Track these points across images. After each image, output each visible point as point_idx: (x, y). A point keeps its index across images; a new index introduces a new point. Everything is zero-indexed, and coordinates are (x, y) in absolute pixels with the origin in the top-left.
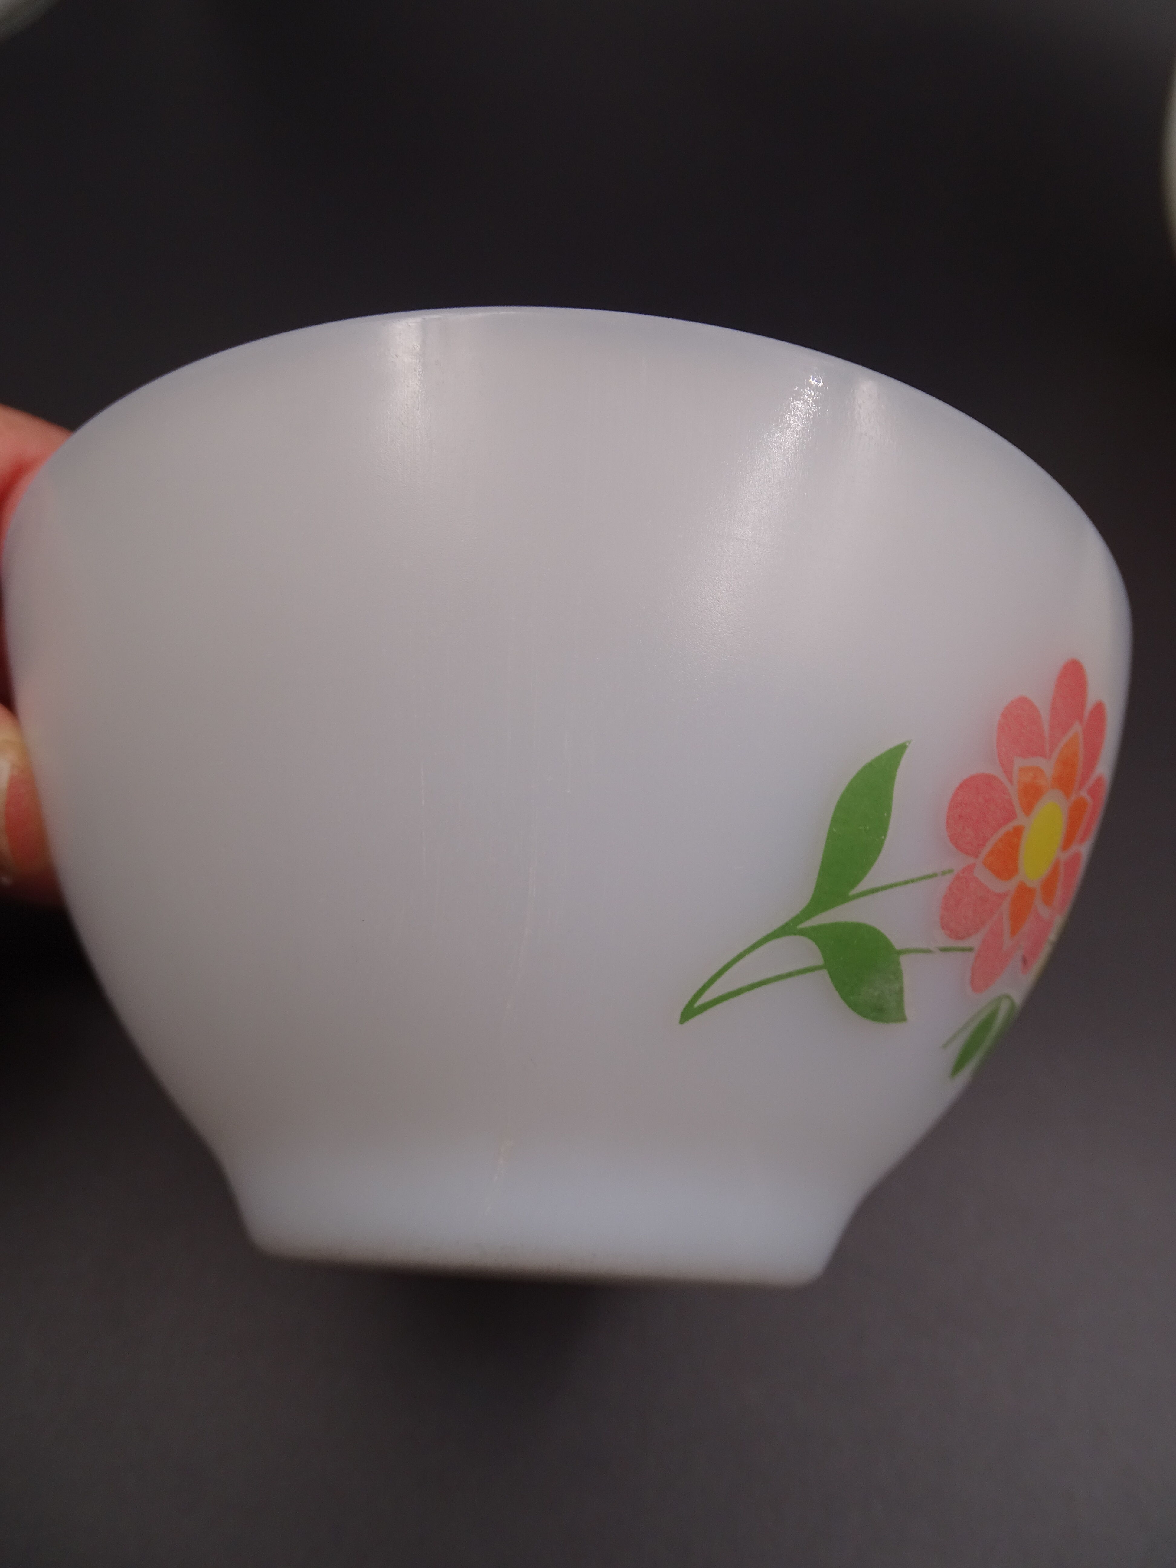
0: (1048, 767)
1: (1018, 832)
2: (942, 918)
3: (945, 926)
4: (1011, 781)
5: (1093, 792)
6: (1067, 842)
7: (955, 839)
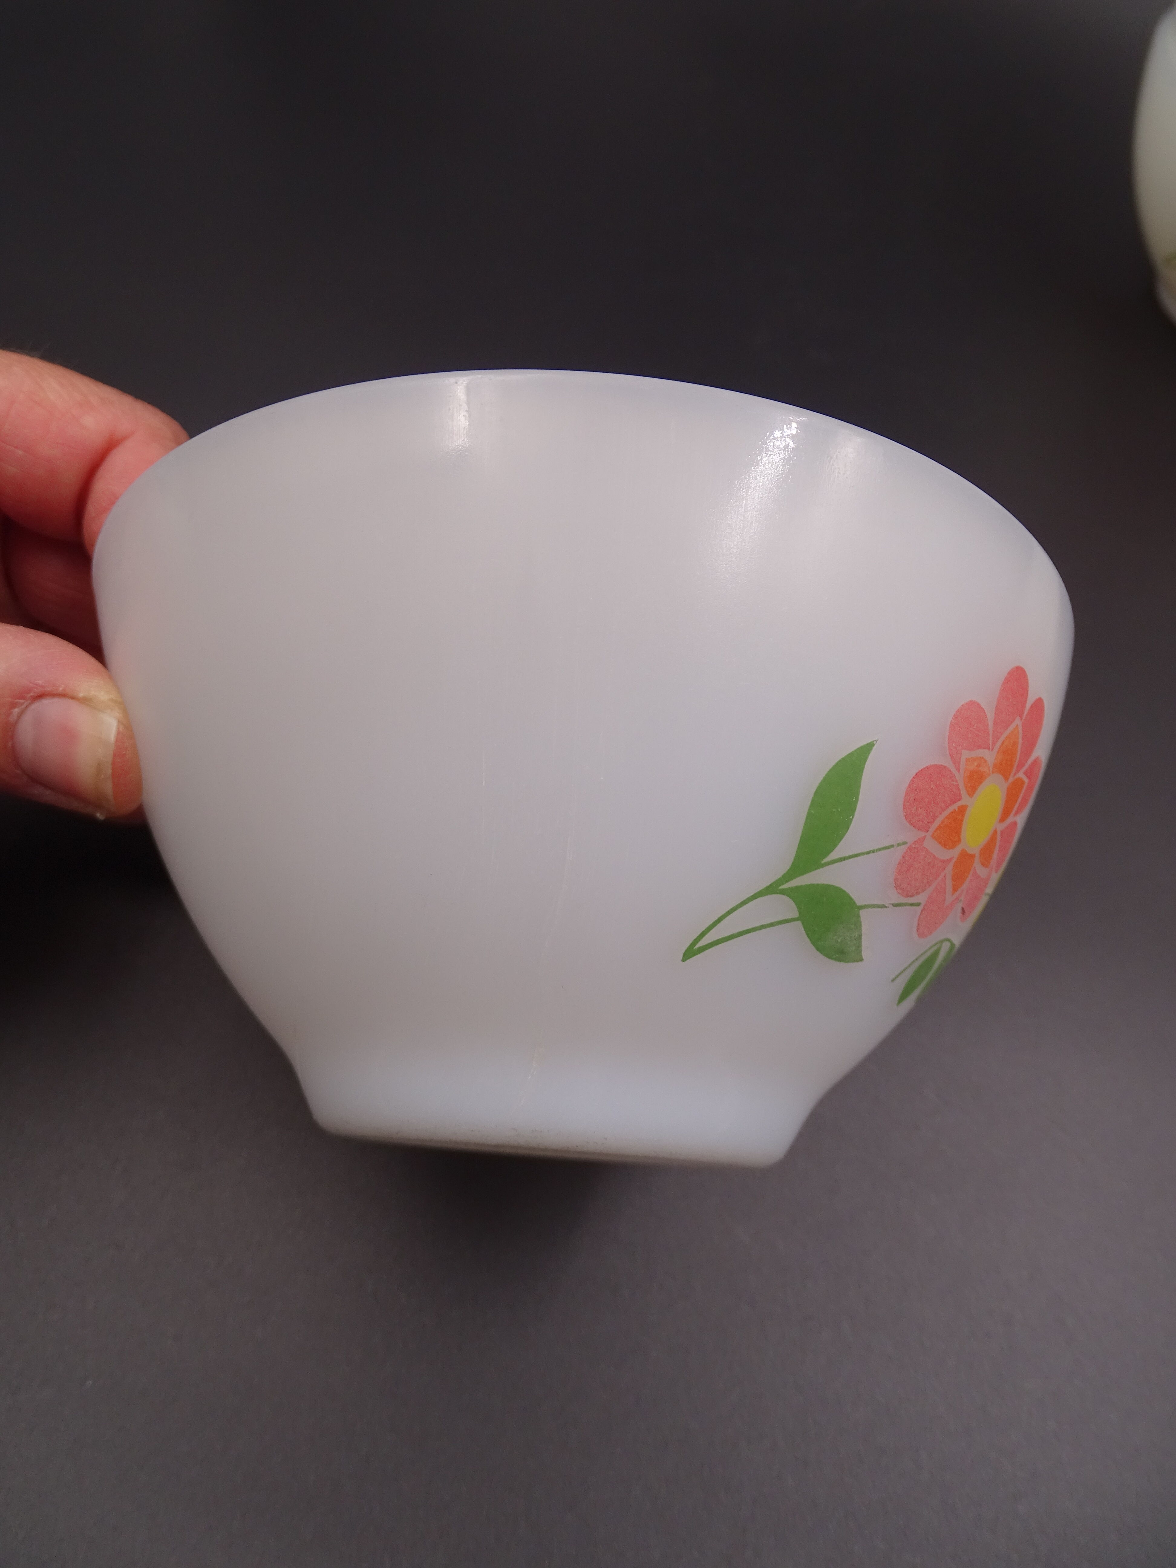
0: (990, 756)
1: (963, 810)
2: (896, 880)
3: (897, 887)
4: (959, 770)
5: (1029, 774)
6: (1006, 813)
7: (911, 818)
